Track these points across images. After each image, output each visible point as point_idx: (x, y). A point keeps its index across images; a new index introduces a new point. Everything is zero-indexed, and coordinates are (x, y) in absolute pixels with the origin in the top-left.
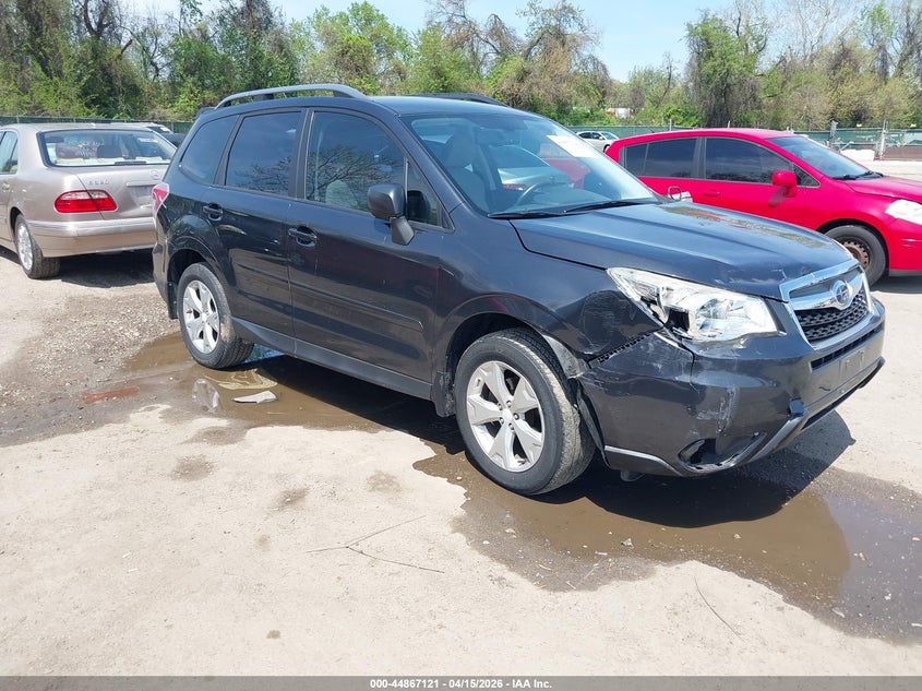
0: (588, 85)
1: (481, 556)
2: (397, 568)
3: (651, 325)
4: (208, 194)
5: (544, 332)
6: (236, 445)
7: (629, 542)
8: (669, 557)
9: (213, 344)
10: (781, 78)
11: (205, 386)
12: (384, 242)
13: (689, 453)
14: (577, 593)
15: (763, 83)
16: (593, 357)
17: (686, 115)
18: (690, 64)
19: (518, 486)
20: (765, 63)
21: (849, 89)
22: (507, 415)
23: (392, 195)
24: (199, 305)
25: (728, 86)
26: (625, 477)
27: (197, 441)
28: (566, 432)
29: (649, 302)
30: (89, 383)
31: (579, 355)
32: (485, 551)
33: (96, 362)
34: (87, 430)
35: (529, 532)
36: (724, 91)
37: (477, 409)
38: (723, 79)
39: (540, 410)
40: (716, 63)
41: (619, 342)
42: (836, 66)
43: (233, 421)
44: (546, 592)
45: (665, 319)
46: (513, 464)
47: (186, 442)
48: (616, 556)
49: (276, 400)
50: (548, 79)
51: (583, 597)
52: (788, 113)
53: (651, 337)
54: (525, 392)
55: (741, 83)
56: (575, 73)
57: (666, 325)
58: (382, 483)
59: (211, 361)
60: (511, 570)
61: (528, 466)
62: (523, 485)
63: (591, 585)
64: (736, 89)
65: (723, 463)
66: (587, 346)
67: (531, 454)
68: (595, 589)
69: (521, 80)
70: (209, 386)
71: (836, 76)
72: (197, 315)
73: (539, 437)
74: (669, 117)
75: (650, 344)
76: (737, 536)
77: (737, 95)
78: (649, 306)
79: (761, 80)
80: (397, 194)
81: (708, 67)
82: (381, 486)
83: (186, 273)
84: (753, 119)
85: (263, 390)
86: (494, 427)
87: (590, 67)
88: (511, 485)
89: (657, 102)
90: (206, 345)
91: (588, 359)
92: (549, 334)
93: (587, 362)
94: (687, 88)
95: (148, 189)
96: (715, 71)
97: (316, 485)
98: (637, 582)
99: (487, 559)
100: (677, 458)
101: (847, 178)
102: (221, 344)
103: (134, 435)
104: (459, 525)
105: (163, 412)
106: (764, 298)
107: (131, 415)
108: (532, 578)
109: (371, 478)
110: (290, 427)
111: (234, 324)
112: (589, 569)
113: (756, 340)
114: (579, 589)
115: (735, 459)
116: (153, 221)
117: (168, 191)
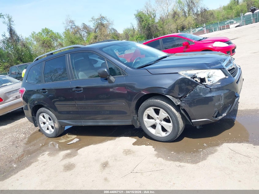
0: (114, 36)
1: (170, 162)
2: (150, 173)
3: (196, 84)
4: (40, 86)
5: (166, 94)
6: (77, 156)
7: (205, 145)
8: (218, 145)
9: (53, 130)
10: (162, 23)
11: (53, 144)
12: (106, 84)
13: (215, 115)
14: (202, 162)
15: (158, 25)
16: (181, 97)
17: (141, 38)
18: (138, 24)
19: (167, 140)
20: (157, 20)
21: (179, 21)
22: (158, 121)
23: (106, 70)
24: (45, 120)
25: (150, 27)
26: (198, 127)
27: (64, 159)
28: (179, 120)
29: (194, 78)
30: (18, 154)
31: (177, 98)
32: (170, 160)
33: (16, 147)
34: (27, 167)
35: (178, 152)
36: (149, 29)
37: (147, 123)
38: (148, 26)
39: (169, 117)
40: (145, 22)
41: (188, 91)
42: (174, 17)
43: (71, 150)
44: (194, 165)
45: (199, 81)
46: (164, 134)
47: (61, 160)
48: (205, 149)
49: (80, 140)
50: (103, 37)
51: (204, 162)
52: (166, 31)
53: (197, 87)
54: (163, 113)
55: (153, 26)
56: (109, 34)
57: (200, 83)
58: (127, 152)
59: (54, 135)
60: (181, 162)
61: (168, 134)
62: (169, 139)
63: (204, 158)
64: (152, 28)
65: (223, 115)
66: (179, 95)
67: (169, 129)
68: (206, 159)
69: (96, 39)
70: (54, 143)
71: (175, 19)
72: (44, 123)
73: (171, 124)
74: (137, 39)
75: (198, 89)
76: (230, 134)
77: (153, 29)
78: (194, 79)
79: (157, 24)
80: (107, 69)
81: (143, 24)
82: (128, 153)
83: (38, 112)
84: (158, 34)
85: (74, 139)
86: (154, 126)
87: (113, 31)
88: (165, 140)
89: (132, 36)
90: (51, 131)
91: (180, 98)
92: (167, 95)
93: (180, 99)
94: (139, 31)
95: (17, 90)
96: (145, 24)
97: (109, 159)
98: (215, 154)
99: (172, 162)
100: (213, 118)
101: (200, 40)
102: (56, 130)
103: (44, 164)
104: (158, 156)
105: (48, 154)
106: (220, 69)
107: (38, 158)
108: (188, 162)
109: (124, 152)
110: (90, 146)
111: (59, 122)
112: (200, 155)
113: (222, 80)
114: (202, 161)
115: (226, 113)
116: (21, 99)
117: (25, 90)
